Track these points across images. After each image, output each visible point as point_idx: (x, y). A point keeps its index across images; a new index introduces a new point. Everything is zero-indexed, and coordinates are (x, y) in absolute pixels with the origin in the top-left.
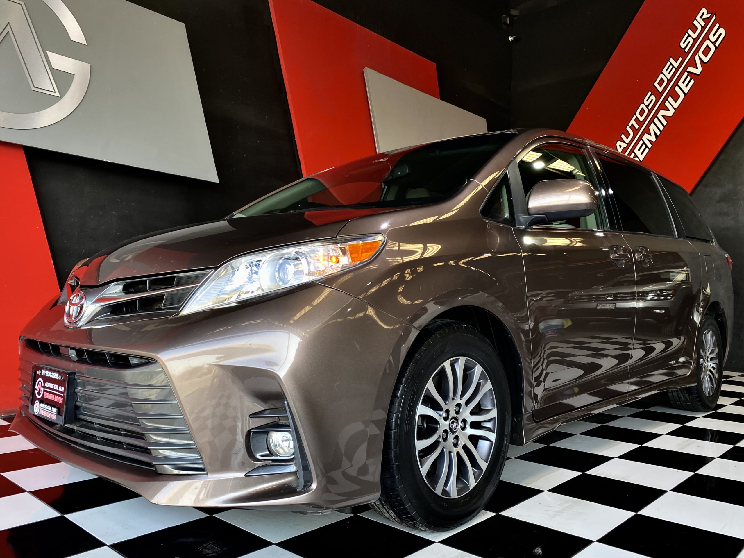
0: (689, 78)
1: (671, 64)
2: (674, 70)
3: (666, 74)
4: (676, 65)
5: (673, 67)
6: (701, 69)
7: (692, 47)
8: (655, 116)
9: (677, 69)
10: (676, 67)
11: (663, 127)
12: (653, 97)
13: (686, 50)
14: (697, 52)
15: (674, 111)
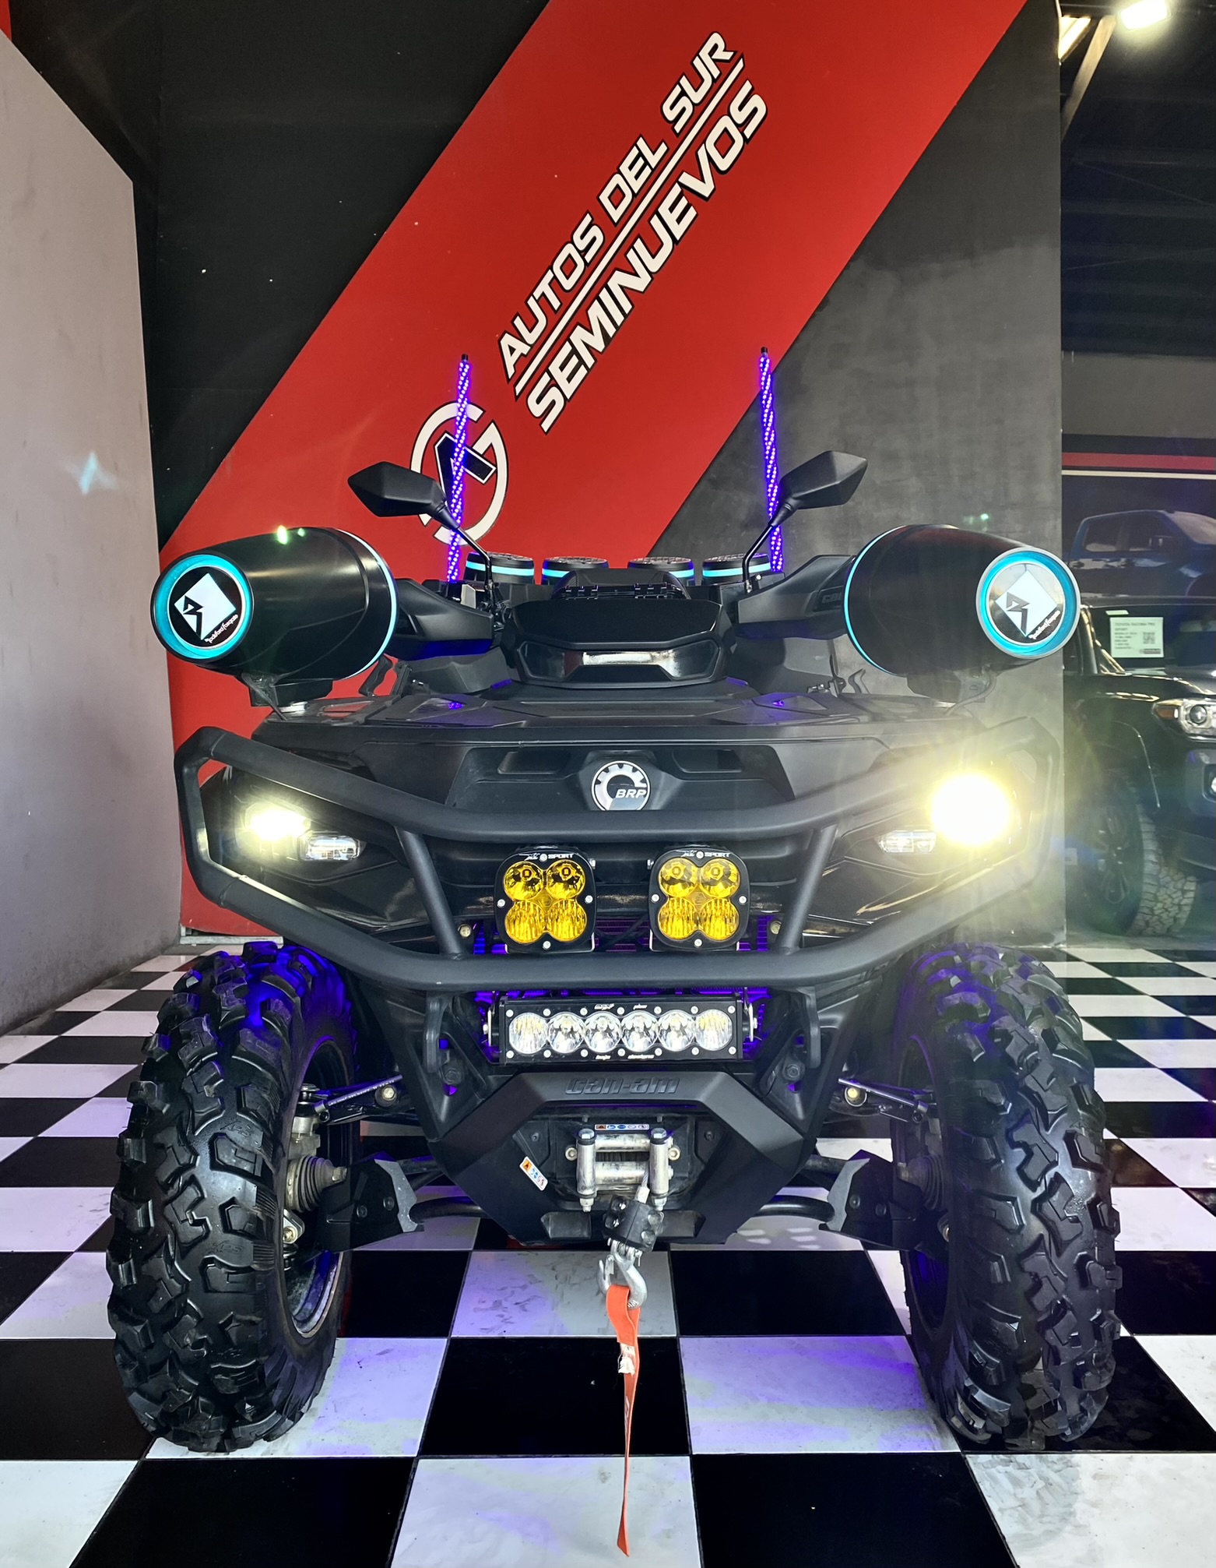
0: (684, 202)
1: (640, 154)
2: (647, 171)
3: (628, 178)
4: (654, 160)
5: (646, 163)
6: (713, 187)
7: (690, 124)
8: (603, 283)
9: (656, 172)
10: (653, 167)
11: (623, 318)
12: (595, 231)
13: (678, 128)
14: (701, 139)
15: (650, 279)
